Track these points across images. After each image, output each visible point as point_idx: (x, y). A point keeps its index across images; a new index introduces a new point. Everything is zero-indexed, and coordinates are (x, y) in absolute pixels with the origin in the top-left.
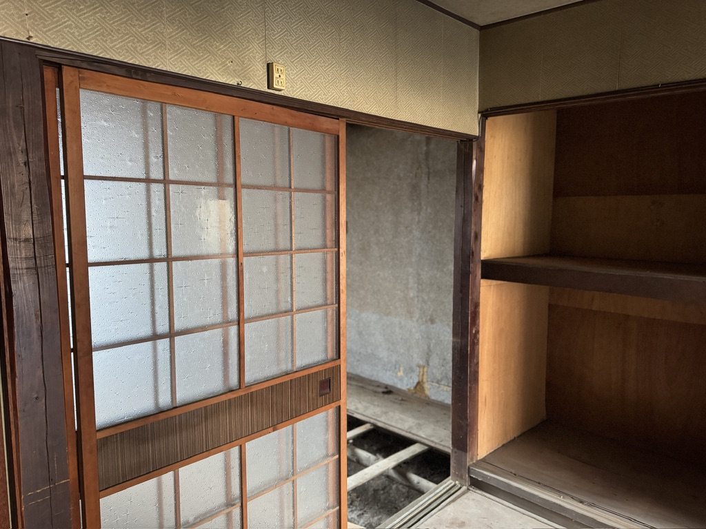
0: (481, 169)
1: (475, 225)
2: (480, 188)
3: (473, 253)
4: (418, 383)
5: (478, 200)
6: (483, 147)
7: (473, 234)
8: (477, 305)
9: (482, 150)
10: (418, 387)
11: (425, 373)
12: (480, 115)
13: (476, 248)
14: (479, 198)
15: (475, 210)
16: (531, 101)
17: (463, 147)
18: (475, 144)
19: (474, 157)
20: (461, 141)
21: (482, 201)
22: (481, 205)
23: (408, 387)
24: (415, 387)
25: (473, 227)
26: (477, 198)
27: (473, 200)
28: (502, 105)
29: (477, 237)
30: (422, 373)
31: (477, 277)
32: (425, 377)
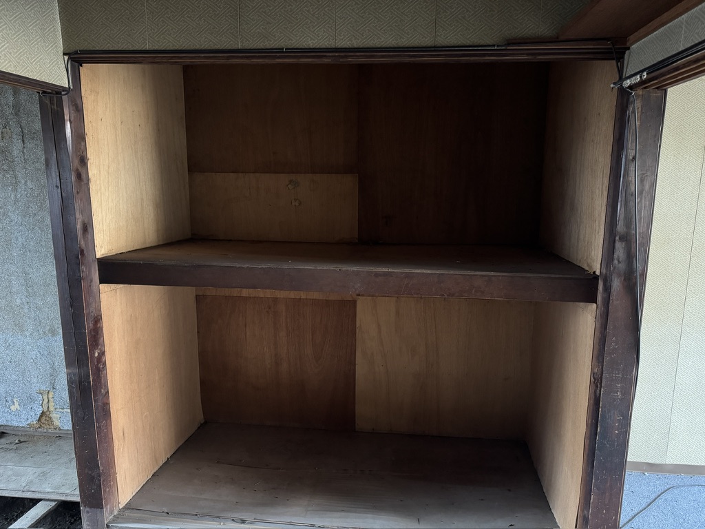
0: (80, 137)
1: (82, 212)
2: (83, 161)
3: (82, 251)
4: (43, 414)
5: (82, 178)
6: (80, 105)
7: (79, 226)
8: (98, 319)
9: (79, 110)
10: (43, 419)
11: (52, 400)
12: (66, 58)
13: (86, 245)
14: (84, 176)
15: (78, 193)
16: (136, 48)
17: (48, 102)
18: (65, 98)
19: (67, 117)
20: (44, 92)
21: (88, 180)
22: (88, 184)
23: (29, 422)
24: (39, 420)
25: (78, 215)
26: (79, 176)
27: (73, 178)
28: (97, 48)
29: (87, 228)
30: (46, 400)
31: (93, 284)
32: (51, 404)
